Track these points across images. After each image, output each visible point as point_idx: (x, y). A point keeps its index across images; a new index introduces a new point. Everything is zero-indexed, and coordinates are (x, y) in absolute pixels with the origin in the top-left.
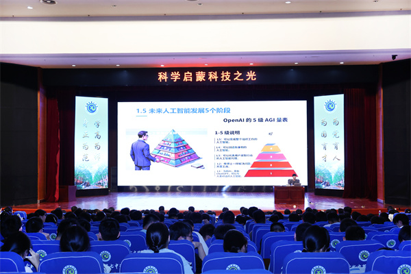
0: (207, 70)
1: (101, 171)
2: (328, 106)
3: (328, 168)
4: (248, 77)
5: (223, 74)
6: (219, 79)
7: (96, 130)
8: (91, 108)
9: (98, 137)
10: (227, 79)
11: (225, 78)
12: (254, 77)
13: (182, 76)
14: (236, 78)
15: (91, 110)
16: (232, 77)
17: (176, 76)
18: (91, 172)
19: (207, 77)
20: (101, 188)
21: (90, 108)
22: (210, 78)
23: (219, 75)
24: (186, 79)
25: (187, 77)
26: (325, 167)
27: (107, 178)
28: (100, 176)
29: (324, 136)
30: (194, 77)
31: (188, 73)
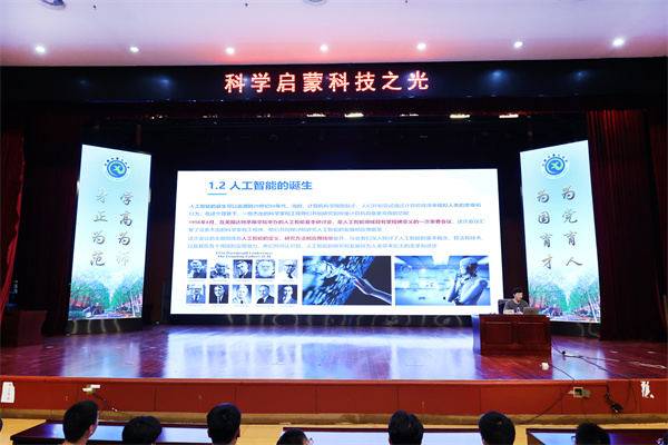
0: (325, 69)
1: (129, 286)
2: (550, 166)
3: (555, 282)
4: (412, 83)
5: (359, 76)
6: (352, 87)
7: (123, 208)
8: (116, 170)
9: (126, 221)
10: (369, 87)
11: (363, 85)
12: (424, 83)
13: (275, 82)
14: (387, 86)
15: (116, 172)
16: (379, 82)
17: (261, 82)
18: (106, 285)
19: (325, 83)
20: (127, 316)
21: (113, 168)
22: (332, 85)
23: (351, 79)
24: (281, 87)
25: (286, 84)
26: (550, 279)
27: (141, 299)
28: (124, 294)
29: (544, 220)
30: (300, 83)
31: (287, 75)
